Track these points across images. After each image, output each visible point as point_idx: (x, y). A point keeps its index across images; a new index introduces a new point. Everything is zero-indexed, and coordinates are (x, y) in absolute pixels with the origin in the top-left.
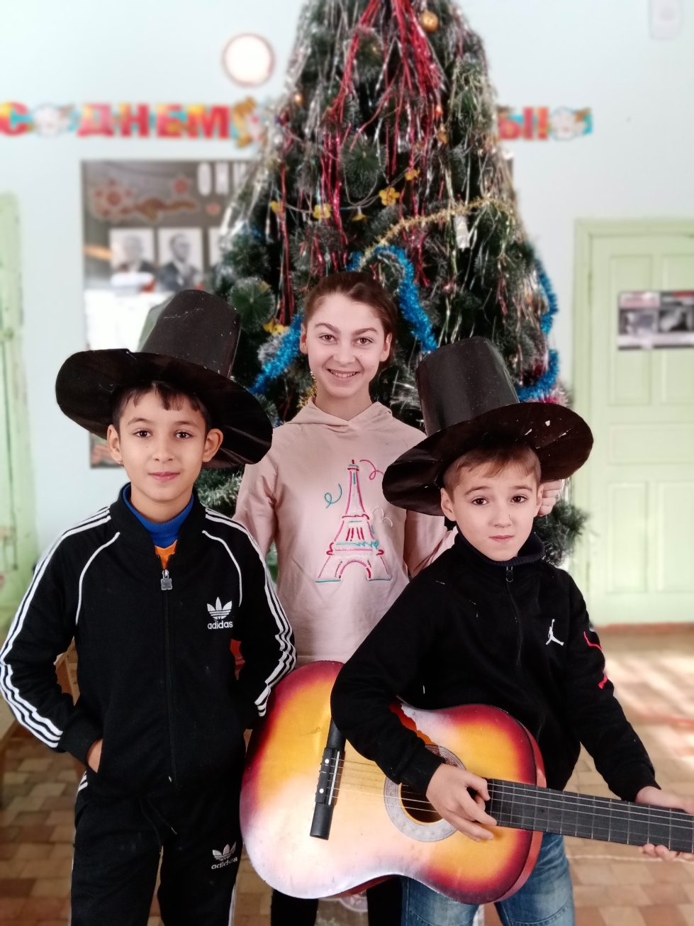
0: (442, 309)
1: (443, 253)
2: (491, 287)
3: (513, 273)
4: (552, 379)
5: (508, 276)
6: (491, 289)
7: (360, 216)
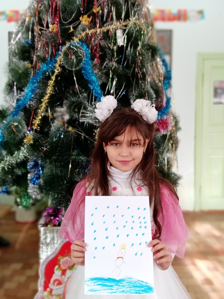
0: (107, 74)
1: (109, 47)
2: (133, 64)
3: (143, 56)
4: (167, 110)
5: (141, 58)
6: (133, 65)
7: (72, 30)
